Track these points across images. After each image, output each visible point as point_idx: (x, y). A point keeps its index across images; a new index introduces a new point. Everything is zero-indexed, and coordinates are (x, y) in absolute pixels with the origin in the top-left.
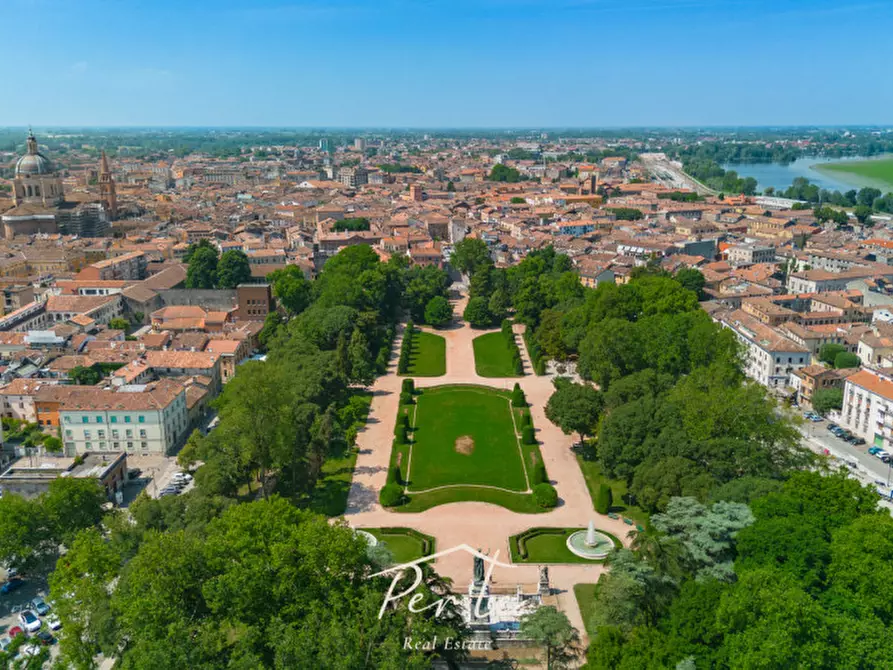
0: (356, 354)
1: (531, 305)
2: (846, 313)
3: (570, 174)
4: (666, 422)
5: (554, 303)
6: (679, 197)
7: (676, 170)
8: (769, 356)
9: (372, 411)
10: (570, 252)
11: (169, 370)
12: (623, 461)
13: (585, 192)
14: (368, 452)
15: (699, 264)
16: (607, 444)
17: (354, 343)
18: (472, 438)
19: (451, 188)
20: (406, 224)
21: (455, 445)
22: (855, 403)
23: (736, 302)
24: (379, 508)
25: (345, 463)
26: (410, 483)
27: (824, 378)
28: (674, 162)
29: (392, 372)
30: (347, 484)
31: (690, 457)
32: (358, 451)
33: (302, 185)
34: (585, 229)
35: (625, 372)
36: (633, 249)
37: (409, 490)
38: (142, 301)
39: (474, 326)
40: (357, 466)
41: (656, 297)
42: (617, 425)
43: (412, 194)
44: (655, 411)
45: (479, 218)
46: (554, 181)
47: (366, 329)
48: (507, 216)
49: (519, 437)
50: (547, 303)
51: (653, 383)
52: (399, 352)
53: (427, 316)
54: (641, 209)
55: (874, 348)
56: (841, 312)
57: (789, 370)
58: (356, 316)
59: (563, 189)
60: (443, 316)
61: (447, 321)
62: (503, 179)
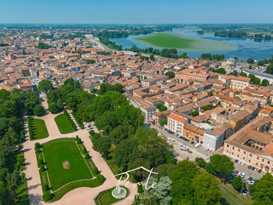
0: (12, 137)
1: (73, 104)
2: (158, 92)
3: (65, 45)
4: (134, 147)
5: (81, 102)
6: (103, 53)
7: (97, 41)
8: (146, 111)
9: (26, 159)
10: (78, 79)
12: (123, 162)
13: (73, 52)
14: (30, 179)
15: (117, 79)
16: (118, 158)
17: (10, 132)
18: (68, 161)
19: (24, 53)
20: (12, 72)
21: (63, 166)
22: (171, 122)
23: (131, 92)
24: (43, 202)
25: (23, 187)
26: (52, 188)
27: (161, 116)
28: (96, 38)
29: (28, 140)
30: (27, 196)
31: (143, 157)
32: (27, 180)
34: (79, 68)
35: (113, 127)
36: (97, 75)
37: (52, 191)
39: (53, 113)
40: (28, 186)
41: (115, 99)
42: (120, 152)
43: (10, 57)
44: (130, 144)
45: (40, 66)
46: (61, 48)
47: (14, 125)
48: (51, 65)
49: (84, 156)
50: (79, 102)
51: (122, 130)
52: (27, 129)
53: (34, 112)
54: (94, 59)
55: (169, 103)
56: (157, 91)
57: (152, 113)
58: (8, 121)
59: (66, 51)
60: (41, 112)
61: (43, 112)
62: (43, 48)
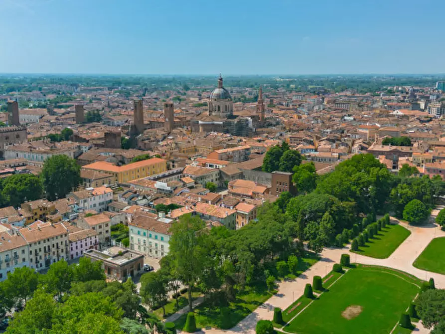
9: (309, 270)
11: (203, 214)
14: (281, 296)
18: (361, 309)
21: (344, 310)
25: (259, 299)
26: (288, 325)
29: (348, 248)
30: (249, 312)
33: (395, 113)
37: (283, 329)
38: (229, 174)
40: (266, 303)
58: (333, 203)
